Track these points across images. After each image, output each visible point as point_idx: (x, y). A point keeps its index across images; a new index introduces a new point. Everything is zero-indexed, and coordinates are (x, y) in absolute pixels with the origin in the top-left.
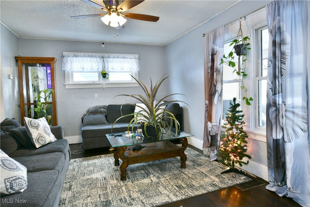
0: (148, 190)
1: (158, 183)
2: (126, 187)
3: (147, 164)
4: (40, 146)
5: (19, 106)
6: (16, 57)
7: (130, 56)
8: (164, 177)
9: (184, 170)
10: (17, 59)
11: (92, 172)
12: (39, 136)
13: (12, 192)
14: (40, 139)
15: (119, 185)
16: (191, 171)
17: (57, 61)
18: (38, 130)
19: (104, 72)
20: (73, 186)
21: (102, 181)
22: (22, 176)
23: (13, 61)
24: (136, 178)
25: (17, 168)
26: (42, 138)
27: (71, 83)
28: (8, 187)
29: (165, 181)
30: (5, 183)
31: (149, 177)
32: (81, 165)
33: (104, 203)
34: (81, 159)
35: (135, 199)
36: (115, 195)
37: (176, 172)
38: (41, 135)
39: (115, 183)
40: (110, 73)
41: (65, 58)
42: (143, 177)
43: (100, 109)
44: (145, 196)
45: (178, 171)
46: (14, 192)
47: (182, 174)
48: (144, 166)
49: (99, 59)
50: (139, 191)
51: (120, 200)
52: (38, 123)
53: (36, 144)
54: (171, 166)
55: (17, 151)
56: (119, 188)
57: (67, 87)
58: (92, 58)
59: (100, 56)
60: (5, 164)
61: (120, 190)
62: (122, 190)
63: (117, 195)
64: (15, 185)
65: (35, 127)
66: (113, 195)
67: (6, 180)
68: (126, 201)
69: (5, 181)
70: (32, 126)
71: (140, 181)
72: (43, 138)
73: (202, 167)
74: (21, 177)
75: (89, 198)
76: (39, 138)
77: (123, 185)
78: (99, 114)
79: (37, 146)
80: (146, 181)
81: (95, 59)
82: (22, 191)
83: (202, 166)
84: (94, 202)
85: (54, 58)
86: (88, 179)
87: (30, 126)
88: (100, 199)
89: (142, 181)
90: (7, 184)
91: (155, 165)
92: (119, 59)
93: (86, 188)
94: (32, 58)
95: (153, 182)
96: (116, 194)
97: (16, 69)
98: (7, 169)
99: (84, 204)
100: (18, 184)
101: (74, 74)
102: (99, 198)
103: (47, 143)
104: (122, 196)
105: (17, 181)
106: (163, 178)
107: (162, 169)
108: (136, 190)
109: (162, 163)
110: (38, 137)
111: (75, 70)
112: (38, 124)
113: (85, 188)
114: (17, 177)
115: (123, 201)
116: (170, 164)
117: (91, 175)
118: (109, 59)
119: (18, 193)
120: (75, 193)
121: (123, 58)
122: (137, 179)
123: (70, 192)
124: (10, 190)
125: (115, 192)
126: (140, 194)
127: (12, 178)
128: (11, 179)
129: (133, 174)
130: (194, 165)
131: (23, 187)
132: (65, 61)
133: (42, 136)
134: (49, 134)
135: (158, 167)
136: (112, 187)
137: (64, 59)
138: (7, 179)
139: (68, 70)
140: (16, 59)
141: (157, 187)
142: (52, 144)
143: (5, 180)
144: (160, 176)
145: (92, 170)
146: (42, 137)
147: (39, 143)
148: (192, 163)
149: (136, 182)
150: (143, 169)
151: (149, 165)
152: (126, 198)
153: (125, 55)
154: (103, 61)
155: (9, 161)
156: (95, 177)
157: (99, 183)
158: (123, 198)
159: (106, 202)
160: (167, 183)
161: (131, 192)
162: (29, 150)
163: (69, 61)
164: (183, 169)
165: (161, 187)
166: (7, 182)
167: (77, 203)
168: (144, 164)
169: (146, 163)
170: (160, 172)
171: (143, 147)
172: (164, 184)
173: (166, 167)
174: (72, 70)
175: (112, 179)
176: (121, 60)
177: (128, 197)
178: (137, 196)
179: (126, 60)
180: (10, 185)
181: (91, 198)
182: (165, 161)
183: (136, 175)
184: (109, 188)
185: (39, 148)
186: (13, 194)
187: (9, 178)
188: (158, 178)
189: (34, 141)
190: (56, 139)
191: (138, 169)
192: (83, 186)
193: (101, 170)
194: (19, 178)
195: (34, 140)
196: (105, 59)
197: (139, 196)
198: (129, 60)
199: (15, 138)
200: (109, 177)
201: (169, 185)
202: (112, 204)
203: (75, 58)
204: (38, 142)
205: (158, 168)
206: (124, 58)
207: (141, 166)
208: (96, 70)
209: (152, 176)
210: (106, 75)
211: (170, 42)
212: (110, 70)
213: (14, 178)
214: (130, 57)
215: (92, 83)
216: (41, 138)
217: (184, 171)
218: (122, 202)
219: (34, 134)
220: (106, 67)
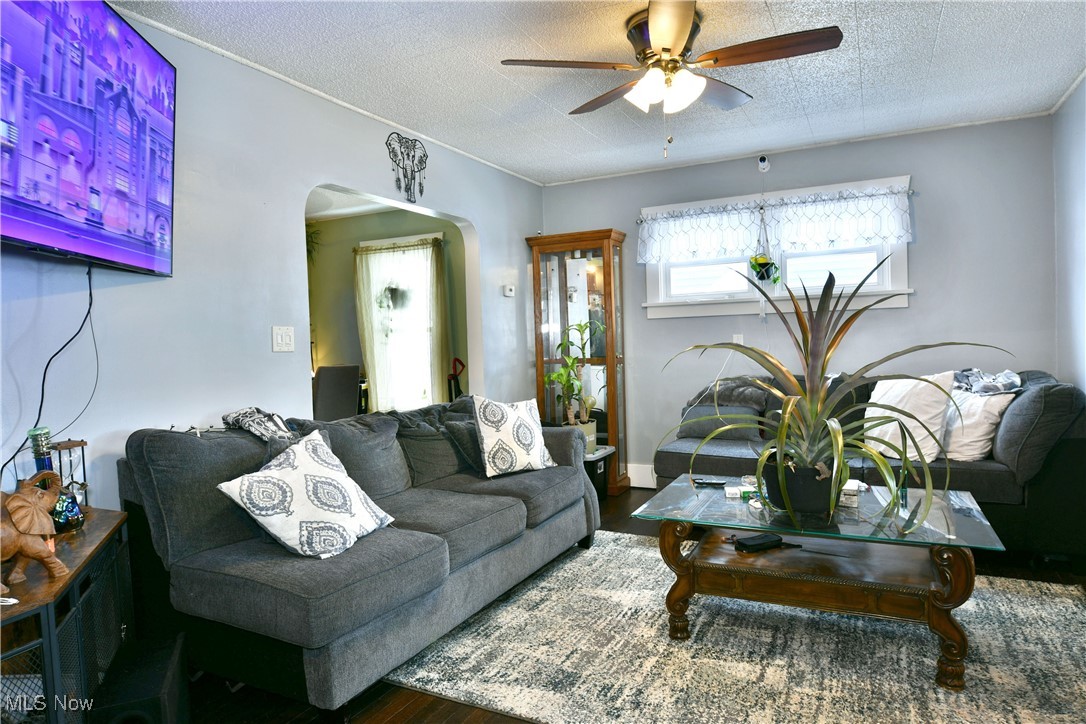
0: (715, 700)
1: (772, 695)
2: (662, 660)
3: (816, 616)
4: (495, 474)
6: (528, 240)
7: (870, 187)
8: (821, 684)
9: (941, 696)
10: (531, 243)
11: (625, 582)
12: (497, 447)
13: (309, 553)
14: (499, 454)
15: (650, 646)
16: (971, 713)
17: (627, 239)
18: (498, 430)
19: (761, 261)
20: (548, 603)
21: (619, 618)
22: (340, 526)
23: (520, 252)
24: (717, 648)
25: (345, 507)
26: (505, 453)
27: (662, 299)
28: (304, 539)
29: (805, 702)
30: (301, 530)
31: (765, 662)
32: (622, 555)
33: (561, 676)
34: (635, 537)
35: (642, 706)
36: (609, 670)
37: (895, 689)
38: (504, 446)
39: (646, 636)
40: (788, 261)
41: (645, 224)
42: (746, 654)
43: (741, 389)
44: (682, 712)
45: (906, 686)
46: (311, 553)
47: (913, 708)
48: (793, 618)
49: (746, 216)
50: (682, 690)
51: (603, 689)
52: (503, 414)
53: (488, 466)
54: (903, 656)
56: (640, 654)
57: (651, 314)
58: (725, 216)
59: (753, 204)
60: (320, 490)
61: (637, 662)
62: (641, 666)
63: (611, 672)
64: (316, 539)
65: (493, 422)
66: (602, 666)
67: (304, 524)
68: (614, 699)
69: (301, 527)
70: (487, 419)
71: (722, 662)
72: (509, 453)
73: (1054, 717)
74: (336, 527)
75: (546, 648)
76: (497, 452)
77: (661, 651)
78: (737, 404)
79: (490, 472)
80: (743, 670)
81: (734, 217)
82: (323, 556)
83: (1059, 711)
84: (542, 663)
85: (610, 231)
86: (597, 599)
87: (481, 419)
88: (563, 662)
89: (728, 664)
90: (303, 533)
91: (840, 629)
92: (820, 208)
93: (567, 620)
94: (561, 236)
95: (762, 684)
96: (614, 668)
97: (530, 267)
98: (316, 502)
99: (520, 657)
100: (325, 540)
101: (674, 272)
102: (564, 658)
103: (517, 468)
104: (621, 679)
105: (323, 533)
106: (811, 686)
107: (848, 651)
108: (679, 682)
109: (874, 632)
110: (495, 450)
111: (673, 260)
112: (503, 417)
113: (563, 619)
114: (328, 525)
115: (605, 696)
116: (903, 649)
117: (613, 591)
118: (784, 209)
119: (316, 557)
120: (534, 621)
121: (838, 199)
122: (722, 651)
123: (526, 615)
124: (306, 548)
125: (620, 661)
126: (673, 699)
127: (318, 523)
128: (315, 525)
129: (724, 633)
130: (1021, 694)
131: (331, 548)
132: (645, 234)
133: (508, 448)
134: (527, 447)
135: (837, 644)
136: (625, 645)
137: (643, 229)
138: (307, 523)
139: (653, 262)
140: (528, 244)
141: (756, 705)
142: (532, 473)
143: (301, 523)
144: (809, 677)
145: (632, 577)
146: (506, 451)
147: (495, 466)
148: (1024, 683)
149: (706, 660)
150: (776, 629)
151: (813, 626)
152: (627, 692)
153: (848, 188)
154: (762, 220)
155: (335, 487)
156: (617, 600)
157: (610, 618)
158: (616, 686)
159: (569, 676)
160: (805, 710)
161: (658, 683)
162: (471, 478)
163: (656, 236)
164: (941, 691)
165: (769, 712)
166: (304, 528)
167: (510, 647)
168: (802, 613)
169: (813, 612)
170: (825, 662)
171: (790, 546)
172: (793, 708)
173: (873, 653)
174: (663, 261)
175: (651, 621)
176: (831, 207)
177: (634, 690)
178: (656, 702)
179: (851, 204)
180: (308, 537)
181: (551, 650)
182: (899, 631)
183: (732, 640)
184: (618, 643)
185: (494, 477)
186: (310, 557)
187: (312, 523)
188: (797, 678)
189: (486, 458)
190: (550, 463)
191: (761, 622)
192: (567, 611)
193: (651, 587)
194: (330, 528)
195: (486, 455)
196: (768, 214)
197: (665, 704)
198: (863, 204)
199: (454, 446)
200: (650, 614)
201: (804, 719)
202: (574, 689)
203: (671, 222)
204: (494, 462)
205: (833, 646)
206: (841, 198)
207: (782, 617)
208: (737, 255)
209: (782, 663)
210: (767, 271)
212: (786, 246)
213: (322, 525)
214: (869, 191)
215: (727, 298)
216: (502, 453)
217: (938, 700)
218: (601, 697)
219: (489, 439)
220: (773, 242)
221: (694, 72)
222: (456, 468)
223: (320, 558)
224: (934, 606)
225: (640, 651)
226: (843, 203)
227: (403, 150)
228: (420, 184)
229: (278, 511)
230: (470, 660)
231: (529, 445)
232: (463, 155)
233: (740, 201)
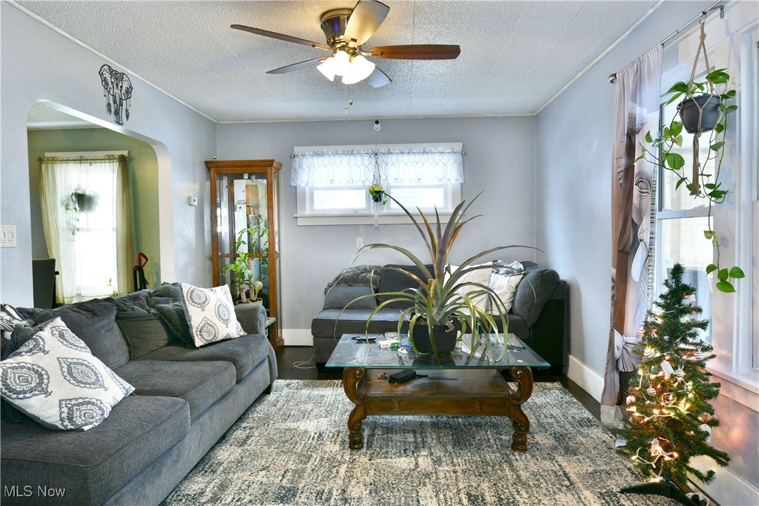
0: (394, 486)
1: (427, 475)
2: (350, 466)
3: (434, 419)
4: (203, 344)
5: (211, 259)
6: (207, 163)
7: (441, 147)
8: (453, 462)
9: (517, 457)
10: (209, 165)
11: (305, 415)
12: (203, 323)
13: (70, 427)
14: (205, 328)
15: (339, 457)
16: (535, 464)
17: (282, 168)
18: (203, 310)
19: (376, 189)
20: (253, 438)
21: (310, 441)
22: (97, 400)
23: (201, 171)
24: (384, 451)
25: (98, 383)
26: (209, 327)
27: (308, 212)
28: (64, 415)
29: (448, 475)
30: (60, 408)
31: (415, 455)
32: (295, 396)
33: (283, 492)
34: (301, 382)
35: (349, 501)
36: (316, 480)
37: (493, 457)
38: (209, 322)
39: (333, 451)
40: (392, 190)
41: (296, 158)
42: (402, 451)
43: (364, 275)
44: (377, 499)
45: (498, 455)
46: (73, 427)
47: (505, 466)
48: (422, 423)
49: (366, 158)
50: (371, 484)
51: (318, 494)
52: (206, 297)
53: (196, 338)
54: (490, 437)
55: (167, 348)
56: (334, 464)
57: (300, 222)
58: (352, 158)
59: (370, 151)
60: (74, 371)
61: (334, 471)
62: (338, 472)
63: (319, 481)
64: (76, 414)
65: (198, 304)
66: (311, 478)
67: (63, 402)
68: (328, 500)
69: (60, 405)
70: (193, 302)
71: (389, 459)
72: (213, 327)
73: (574, 458)
74: (94, 401)
75: (264, 473)
76: (203, 326)
77: (348, 460)
78: (362, 285)
79: (198, 343)
80: (404, 463)
81: (358, 158)
82: (86, 428)
83: (575, 455)
84: (266, 485)
85: (273, 161)
86: (289, 430)
87: (189, 301)
88: (281, 481)
89: (394, 460)
90: (63, 410)
91: (451, 426)
92: (412, 157)
93: (272, 449)
94: (234, 162)
95: (419, 470)
96: (320, 478)
97: (208, 184)
98: (72, 381)
99: (247, 483)
100: (85, 414)
101: (315, 192)
102: (280, 478)
103: (219, 339)
104: (328, 485)
105: (83, 408)
106: (447, 465)
107: (460, 439)
108: (367, 479)
109: (470, 424)
110: (201, 325)
111: (316, 185)
112: (206, 299)
113: (269, 449)
114: (86, 400)
115: (321, 499)
116: (489, 432)
117: (299, 423)
118: (390, 156)
119: (79, 430)
120: (247, 454)
121: (423, 153)
122: (387, 452)
123: (239, 450)
124: (66, 423)
125: (322, 472)
126: (368, 492)
127: (76, 399)
128: (74, 402)
129: (384, 440)
130: (555, 448)
131: (92, 420)
132: (297, 165)
133: (211, 323)
134: (226, 322)
135: (452, 435)
136: (322, 459)
137: (295, 161)
138: (66, 400)
139: (303, 185)
140: (207, 167)
141: (420, 484)
142: (230, 341)
143: (60, 401)
144: (444, 459)
145: (309, 410)
146: (210, 325)
147: (203, 338)
148: (553, 441)
149: (379, 460)
150: (414, 432)
151: (435, 426)
152: (335, 493)
153: (429, 147)
154: (376, 162)
155: (87, 366)
156: (304, 428)
157: (304, 442)
158: (326, 491)
159: (289, 490)
160: (450, 481)
161: (354, 482)
162: (183, 349)
163: (304, 167)
164: (516, 453)
165: (429, 487)
166: (64, 406)
167: (236, 476)
168: (425, 419)
169: (432, 417)
170: (450, 448)
171: (421, 377)
172: (443, 481)
173: (474, 438)
174: (310, 185)
175: (333, 440)
176: (418, 157)
177: (340, 491)
178: (357, 495)
179: (430, 157)
180: (68, 413)
181: (268, 473)
182: (483, 422)
183: (390, 444)
184: (316, 459)
185: (202, 347)
186: (71, 430)
187: (70, 400)
188: (438, 462)
189: (194, 332)
190: (242, 333)
191: (405, 429)
192: (269, 442)
193: (324, 416)
194: (89, 403)
195: (194, 330)
196: (380, 158)
197: (364, 496)
198: (437, 157)
199: (163, 323)
200: (331, 435)
201: (451, 487)
202: (297, 499)
203: (316, 159)
204: (201, 335)
205: (451, 437)
206: (424, 152)
207: (415, 423)
208: (360, 184)
209: (426, 453)
210: (380, 196)
211: (545, 105)
212: (391, 181)
213: (81, 401)
214: (441, 149)
215: (352, 213)
216: (207, 327)
217: (516, 459)
218: (319, 501)
219: (196, 318)
220: (383, 177)
221: (367, 58)
222: (166, 342)
223: (83, 430)
224: (512, 403)
225: (333, 463)
226: (425, 156)
227: (113, 80)
228: (127, 110)
229: (36, 392)
230: (206, 493)
231: (227, 320)
232: (160, 91)
233: (362, 148)
